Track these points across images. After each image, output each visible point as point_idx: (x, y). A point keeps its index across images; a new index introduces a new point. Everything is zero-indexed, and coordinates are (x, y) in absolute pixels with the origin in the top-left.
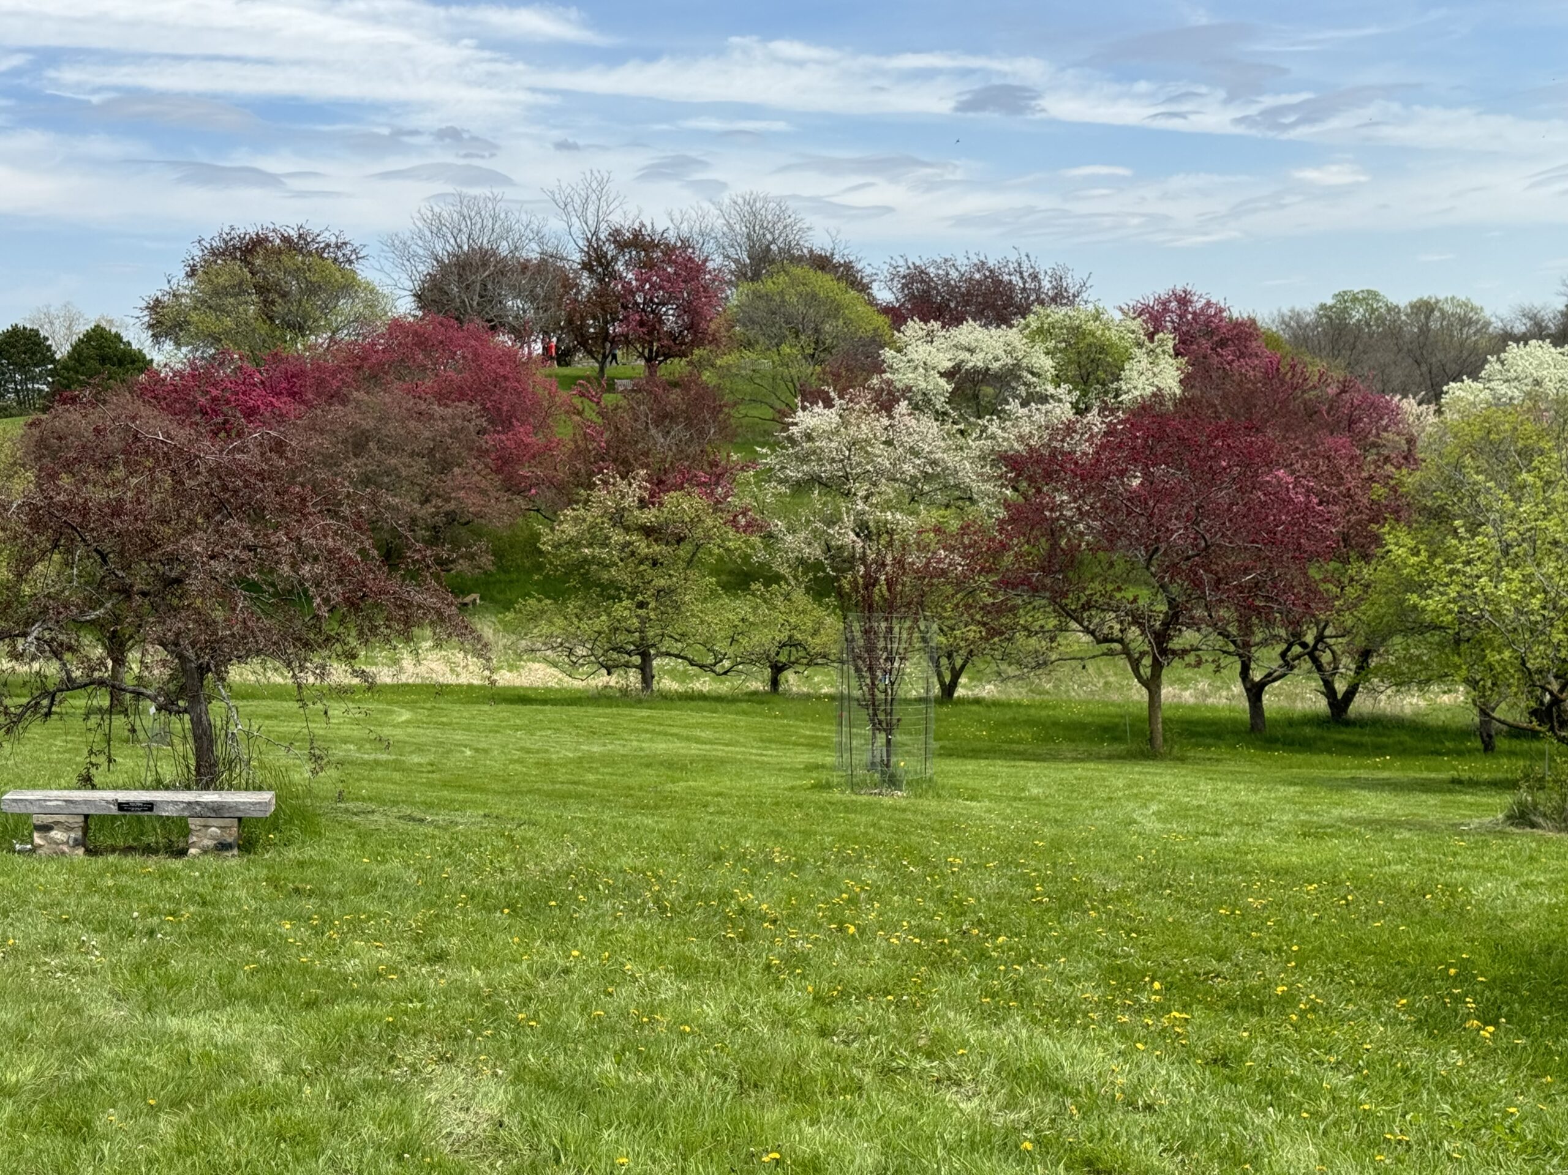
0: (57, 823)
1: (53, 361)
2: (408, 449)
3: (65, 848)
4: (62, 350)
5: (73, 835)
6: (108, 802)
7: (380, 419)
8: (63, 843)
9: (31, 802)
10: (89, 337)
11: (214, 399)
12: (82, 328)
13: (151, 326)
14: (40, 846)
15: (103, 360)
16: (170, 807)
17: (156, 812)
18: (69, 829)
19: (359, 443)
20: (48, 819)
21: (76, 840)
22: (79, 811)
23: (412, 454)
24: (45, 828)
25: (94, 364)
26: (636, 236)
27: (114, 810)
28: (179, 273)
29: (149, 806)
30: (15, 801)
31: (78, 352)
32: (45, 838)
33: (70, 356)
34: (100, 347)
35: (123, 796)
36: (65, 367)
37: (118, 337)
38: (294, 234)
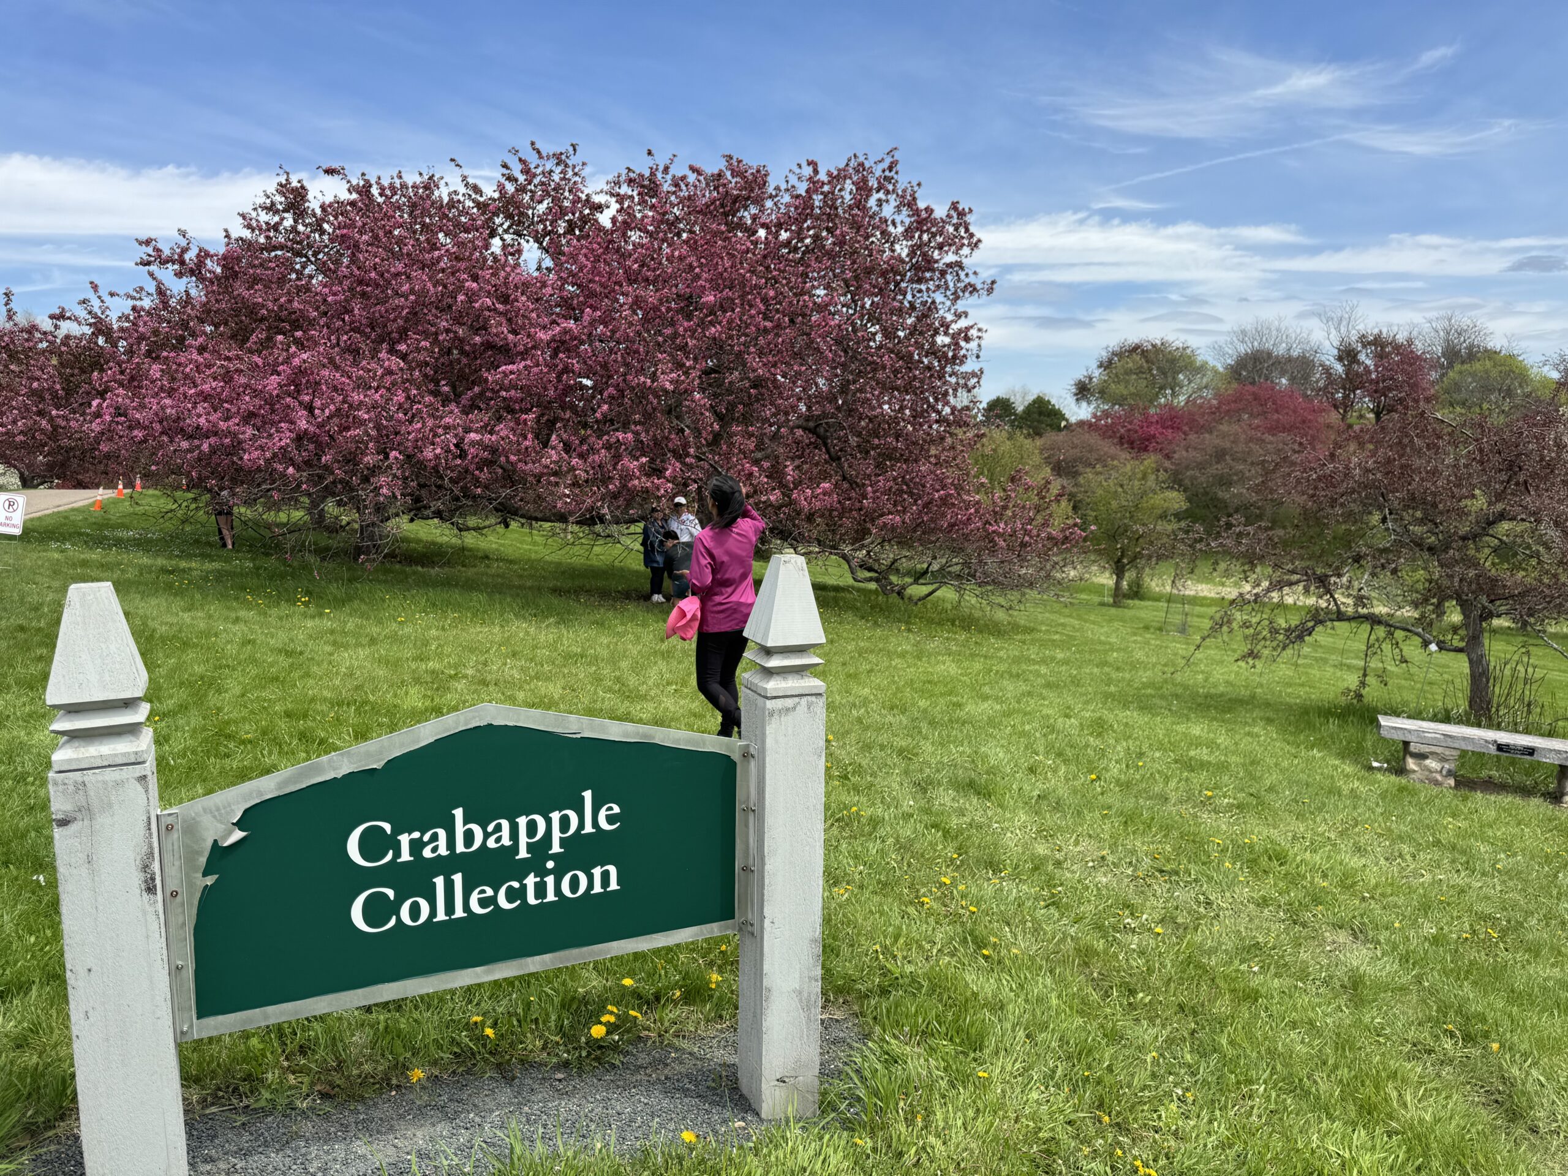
0: (1432, 753)
1: (1015, 414)
2: (1249, 461)
3: (1439, 778)
4: (1020, 408)
5: (1447, 766)
6: (1486, 741)
7: (1233, 442)
8: (1436, 772)
9: (1410, 731)
10: (1034, 402)
11: (1129, 430)
12: (1031, 398)
13: (1076, 394)
14: (1414, 771)
15: (1040, 413)
16: (1552, 755)
17: (1536, 757)
18: (1443, 760)
19: (1220, 455)
20: (1425, 749)
21: (1449, 771)
22: (1456, 745)
23: (1252, 464)
24: (1422, 756)
25: (1036, 416)
26: (1375, 339)
27: (1493, 749)
28: (1094, 365)
29: (1531, 751)
30: (1395, 728)
31: (1029, 410)
32: (1419, 765)
33: (1024, 412)
34: (1039, 407)
35: (1504, 737)
36: (1021, 418)
37: (1049, 402)
38: (1159, 343)
